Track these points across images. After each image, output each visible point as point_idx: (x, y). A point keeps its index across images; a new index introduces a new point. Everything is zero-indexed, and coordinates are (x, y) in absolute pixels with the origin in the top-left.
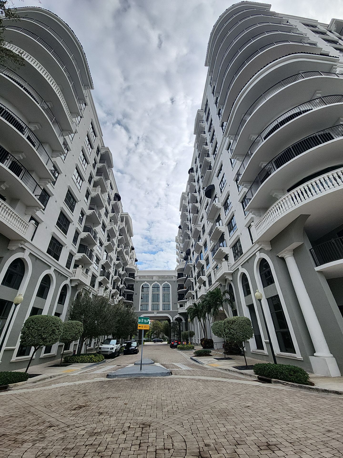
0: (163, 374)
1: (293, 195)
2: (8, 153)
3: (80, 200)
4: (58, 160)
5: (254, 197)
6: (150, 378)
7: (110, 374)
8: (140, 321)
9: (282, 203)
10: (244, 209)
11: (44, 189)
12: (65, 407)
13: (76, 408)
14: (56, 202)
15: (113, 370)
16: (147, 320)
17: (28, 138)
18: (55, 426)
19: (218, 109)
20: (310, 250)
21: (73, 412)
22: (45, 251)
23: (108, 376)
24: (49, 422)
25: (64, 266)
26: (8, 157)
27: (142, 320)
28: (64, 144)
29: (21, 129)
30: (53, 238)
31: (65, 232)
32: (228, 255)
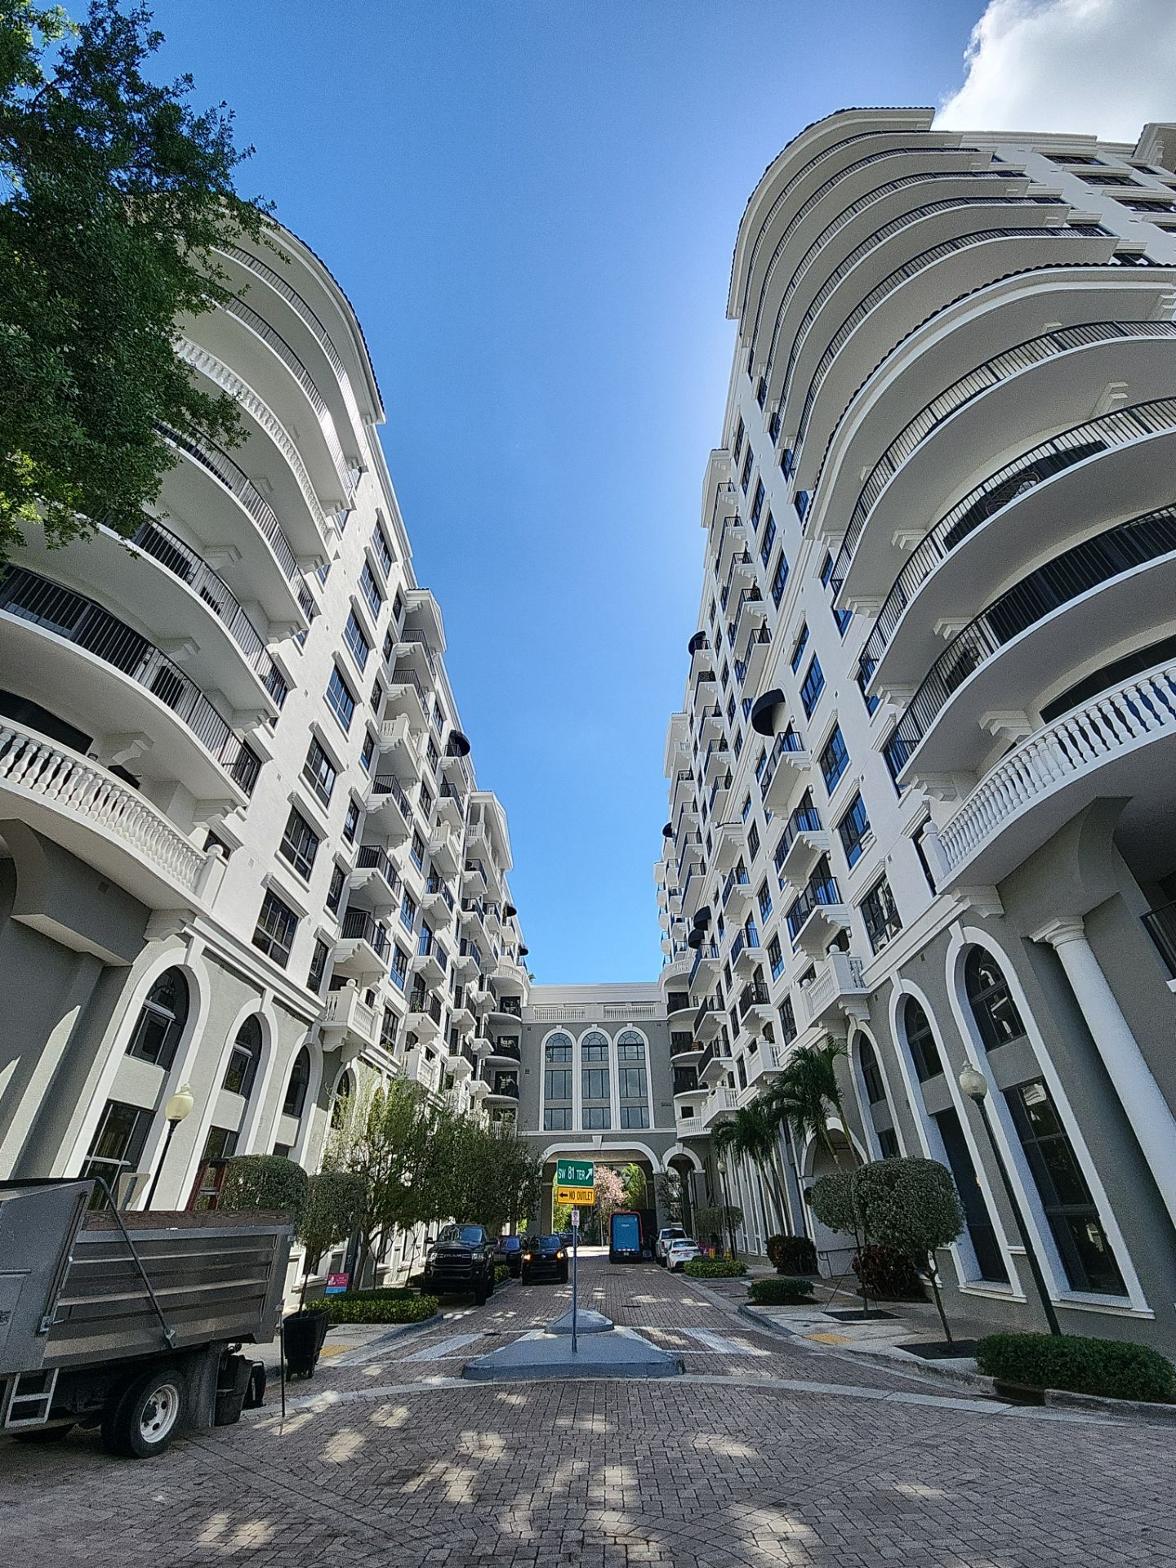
0: (651, 1369)
1: (1063, 734)
2: (149, 644)
3: (348, 766)
4: (284, 648)
5: (926, 737)
6: (611, 1382)
7: (471, 1364)
8: (563, 1176)
9: (1025, 758)
10: (894, 776)
11: (245, 742)
12: (355, 1474)
13: (393, 1478)
14: (279, 777)
15: (479, 1353)
16: (587, 1173)
17: (204, 593)
18: (346, 1535)
19: (780, 450)
20: (1144, 918)
21: (387, 1490)
22: (247, 941)
23: (466, 1372)
24: (322, 1521)
25: (302, 985)
26: (147, 657)
27: (571, 1169)
28: (301, 597)
29: (181, 568)
30: (270, 897)
31: (306, 873)
32: (848, 932)
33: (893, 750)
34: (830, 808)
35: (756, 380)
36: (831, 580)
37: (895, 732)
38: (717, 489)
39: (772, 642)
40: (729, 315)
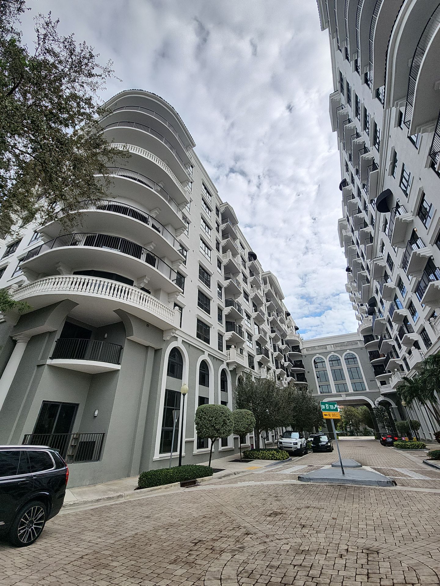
2: (142, 247)
3: (214, 273)
4: (182, 238)
7: (301, 476)
8: (324, 408)
11: (178, 272)
12: (258, 511)
13: (271, 514)
14: (192, 282)
15: (305, 472)
16: (334, 406)
18: (252, 534)
21: (269, 518)
22: (195, 336)
23: (299, 478)
24: (245, 527)
25: (217, 349)
26: (143, 252)
27: (327, 405)
28: (183, 218)
30: (199, 321)
31: (208, 312)
34: (429, 235)
38: (336, 110)
39: (379, 168)
40: (323, 29)
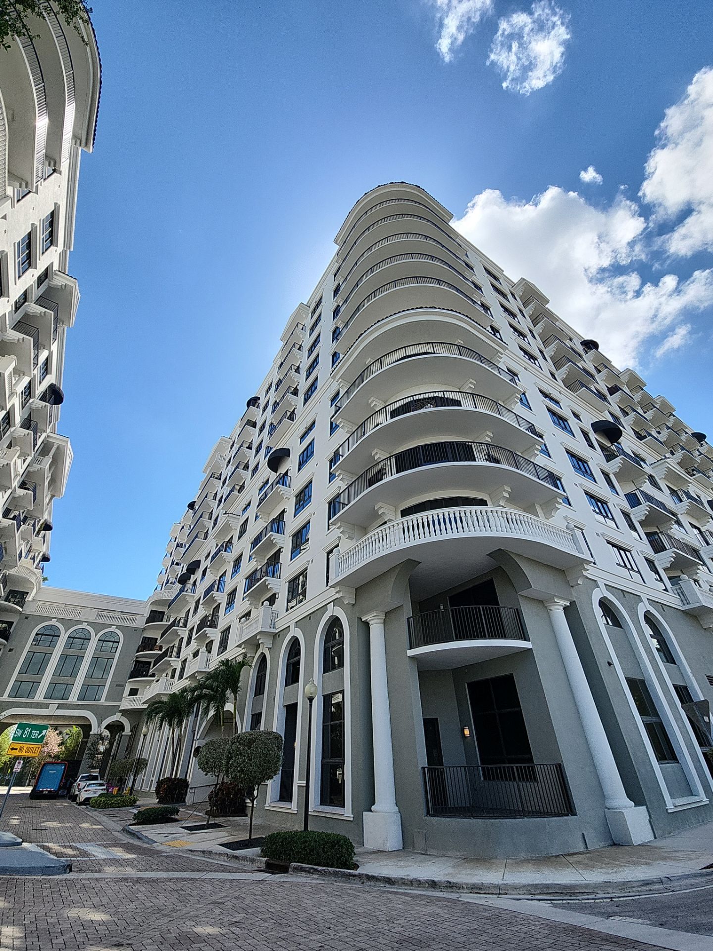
5: (350, 505)
6: (13, 879)
10: (329, 519)
20: (408, 620)
32: (277, 596)
33: (334, 505)
34: (292, 524)
35: (336, 283)
36: (335, 405)
37: (338, 496)
38: (295, 325)
39: (295, 421)
40: (336, 241)
